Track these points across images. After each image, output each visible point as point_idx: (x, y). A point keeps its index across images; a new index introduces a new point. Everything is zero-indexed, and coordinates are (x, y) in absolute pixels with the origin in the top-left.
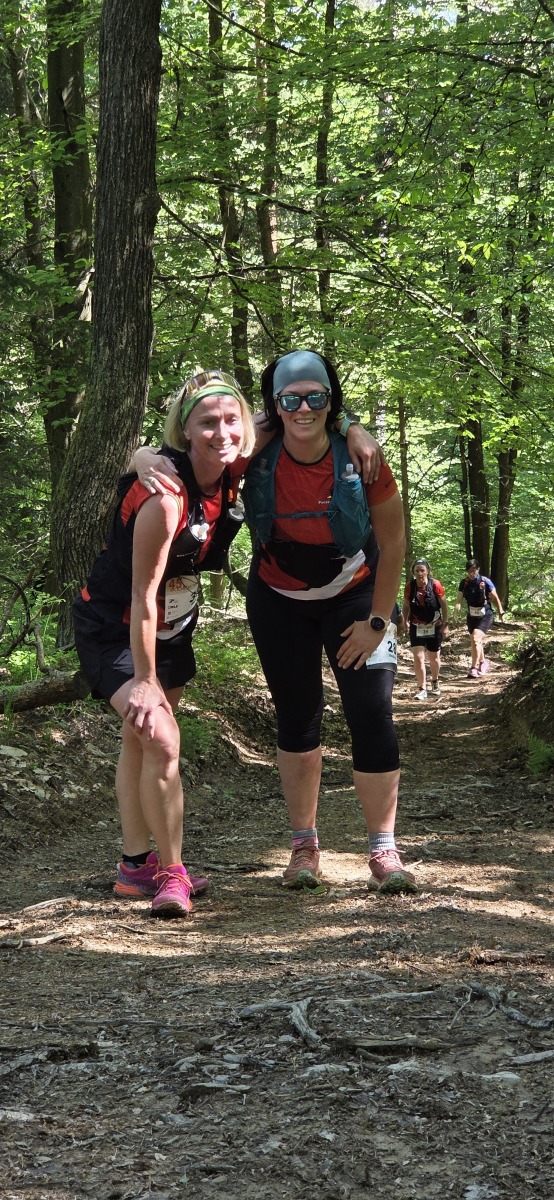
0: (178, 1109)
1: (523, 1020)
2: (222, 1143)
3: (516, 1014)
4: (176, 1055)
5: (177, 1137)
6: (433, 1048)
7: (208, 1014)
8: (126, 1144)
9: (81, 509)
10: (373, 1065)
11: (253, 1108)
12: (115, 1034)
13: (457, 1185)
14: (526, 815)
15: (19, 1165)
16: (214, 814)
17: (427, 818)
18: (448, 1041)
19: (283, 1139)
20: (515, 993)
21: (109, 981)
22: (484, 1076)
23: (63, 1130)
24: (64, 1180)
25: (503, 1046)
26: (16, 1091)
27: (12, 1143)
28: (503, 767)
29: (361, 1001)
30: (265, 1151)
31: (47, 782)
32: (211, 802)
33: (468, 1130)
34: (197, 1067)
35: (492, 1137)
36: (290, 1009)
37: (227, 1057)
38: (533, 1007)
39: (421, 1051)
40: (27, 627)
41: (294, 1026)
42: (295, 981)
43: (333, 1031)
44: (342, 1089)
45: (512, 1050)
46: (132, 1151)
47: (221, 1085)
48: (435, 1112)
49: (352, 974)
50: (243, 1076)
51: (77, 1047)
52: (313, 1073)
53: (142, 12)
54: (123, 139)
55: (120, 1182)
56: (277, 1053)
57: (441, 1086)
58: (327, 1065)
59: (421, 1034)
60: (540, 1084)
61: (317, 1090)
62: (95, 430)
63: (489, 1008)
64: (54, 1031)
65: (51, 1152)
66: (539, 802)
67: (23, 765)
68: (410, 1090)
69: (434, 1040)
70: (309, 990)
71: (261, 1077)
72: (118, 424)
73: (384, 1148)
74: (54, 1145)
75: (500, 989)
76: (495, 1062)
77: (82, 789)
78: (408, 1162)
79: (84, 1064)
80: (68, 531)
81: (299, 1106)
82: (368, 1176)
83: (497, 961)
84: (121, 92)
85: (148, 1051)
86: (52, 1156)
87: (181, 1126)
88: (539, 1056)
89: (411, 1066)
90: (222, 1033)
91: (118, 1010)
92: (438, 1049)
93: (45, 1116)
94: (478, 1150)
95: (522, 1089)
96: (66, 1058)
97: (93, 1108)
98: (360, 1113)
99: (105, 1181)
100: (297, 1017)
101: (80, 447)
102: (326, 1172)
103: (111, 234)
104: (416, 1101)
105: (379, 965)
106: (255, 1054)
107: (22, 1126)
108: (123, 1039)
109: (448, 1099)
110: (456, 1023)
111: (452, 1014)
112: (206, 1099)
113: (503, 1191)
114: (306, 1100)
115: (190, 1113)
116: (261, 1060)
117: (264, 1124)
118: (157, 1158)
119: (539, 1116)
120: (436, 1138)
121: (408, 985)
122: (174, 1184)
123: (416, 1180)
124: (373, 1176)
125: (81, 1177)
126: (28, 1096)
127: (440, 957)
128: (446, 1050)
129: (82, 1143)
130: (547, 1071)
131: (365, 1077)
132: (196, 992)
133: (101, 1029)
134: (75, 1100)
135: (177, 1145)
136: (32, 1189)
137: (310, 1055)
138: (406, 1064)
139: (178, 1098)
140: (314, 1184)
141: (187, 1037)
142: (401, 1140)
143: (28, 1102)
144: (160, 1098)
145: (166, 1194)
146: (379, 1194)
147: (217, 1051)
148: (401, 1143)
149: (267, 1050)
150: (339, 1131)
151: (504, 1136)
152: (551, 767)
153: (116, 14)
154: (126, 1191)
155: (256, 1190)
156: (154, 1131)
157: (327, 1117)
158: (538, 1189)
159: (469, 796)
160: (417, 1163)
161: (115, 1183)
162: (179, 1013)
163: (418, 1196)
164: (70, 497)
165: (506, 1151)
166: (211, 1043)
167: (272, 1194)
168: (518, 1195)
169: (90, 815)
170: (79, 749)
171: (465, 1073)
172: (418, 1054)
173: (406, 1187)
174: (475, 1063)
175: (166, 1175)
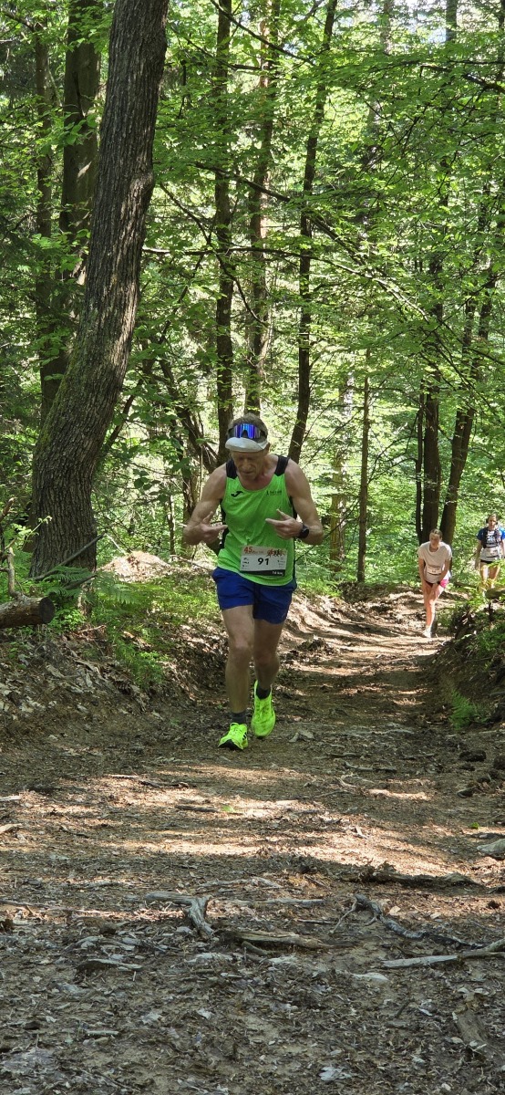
0: (74, 980)
1: (399, 930)
2: (108, 1013)
3: (394, 925)
4: (81, 935)
5: (69, 1004)
6: (312, 947)
7: (118, 905)
8: (22, 1006)
9: (61, 452)
10: (256, 957)
11: (141, 984)
12: (31, 914)
13: (315, 1066)
14: (439, 761)
16: (158, 738)
17: (353, 756)
18: (327, 942)
19: (164, 1013)
20: (398, 908)
21: (35, 870)
22: (355, 975)
25: (376, 951)
28: (429, 720)
29: (257, 904)
30: (145, 1022)
31: (7, 696)
32: (156, 727)
33: (333, 1020)
34: (96, 947)
35: (354, 1027)
36: (189, 904)
37: (126, 939)
38: (412, 922)
39: (302, 949)
40: (1, 554)
41: (192, 919)
42: (203, 883)
43: (226, 926)
44: (223, 974)
45: (385, 954)
46: (26, 1013)
47: (115, 962)
48: (306, 1002)
49: (253, 880)
50: (136, 957)
52: (200, 959)
53: (151, 6)
54: (125, 120)
55: (11, 1038)
56: (172, 940)
57: (314, 979)
58: (214, 954)
59: (304, 934)
60: (405, 986)
61: (201, 974)
62: (80, 382)
63: (371, 918)
66: (453, 751)
68: (286, 981)
69: (315, 940)
70: (213, 891)
71: (152, 960)
72: (101, 379)
73: (254, 1028)
75: (384, 902)
76: (368, 964)
77: (39, 705)
78: (273, 1042)
80: (48, 473)
81: (182, 986)
82: (235, 1051)
83: (388, 881)
84: (127, 78)
85: (58, 931)
87: (74, 995)
88: (408, 962)
89: (290, 960)
90: (127, 921)
91: (38, 895)
92: (318, 948)
94: (339, 1037)
95: (388, 989)
98: (236, 997)
100: (196, 912)
101: (64, 396)
102: (198, 1044)
103: (108, 205)
104: (289, 991)
105: (280, 876)
106: (153, 940)
108: (38, 919)
109: (319, 992)
110: (339, 928)
111: (337, 920)
112: (100, 974)
113: (356, 1074)
114: (189, 981)
115: (83, 984)
116: (157, 945)
117: (149, 999)
118: (48, 1020)
119: (400, 1014)
121: (301, 893)
122: (59, 1043)
123: (279, 1058)
124: (240, 1051)
128: (324, 951)
130: (413, 976)
131: (247, 967)
132: (112, 885)
133: (18, 909)
135: (68, 1011)
137: (201, 944)
138: (286, 958)
139: (75, 970)
140: (185, 1054)
141: (95, 921)
142: (270, 1023)
144: (60, 970)
145: (50, 1052)
146: (242, 1068)
147: (119, 936)
148: (270, 1026)
149: (164, 938)
150: (215, 1011)
151: (365, 1028)
152: (471, 723)
153: (128, 6)
154: (15, 1046)
155: (133, 1054)
156: (49, 997)
157: (206, 997)
158: (387, 1075)
159: (391, 740)
160: (281, 1044)
161: (7, 1038)
162: (93, 903)
163: (279, 1073)
164: (52, 442)
165: (365, 1040)
166: (114, 928)
167: (146, 1058)
168: (369, 1078)
169: (43, 729)
170: (40, 669)
171: (338, 971)
172: (298, 951)
173: (270, 1065)
174: (349, 963)
175: (54, 1035)
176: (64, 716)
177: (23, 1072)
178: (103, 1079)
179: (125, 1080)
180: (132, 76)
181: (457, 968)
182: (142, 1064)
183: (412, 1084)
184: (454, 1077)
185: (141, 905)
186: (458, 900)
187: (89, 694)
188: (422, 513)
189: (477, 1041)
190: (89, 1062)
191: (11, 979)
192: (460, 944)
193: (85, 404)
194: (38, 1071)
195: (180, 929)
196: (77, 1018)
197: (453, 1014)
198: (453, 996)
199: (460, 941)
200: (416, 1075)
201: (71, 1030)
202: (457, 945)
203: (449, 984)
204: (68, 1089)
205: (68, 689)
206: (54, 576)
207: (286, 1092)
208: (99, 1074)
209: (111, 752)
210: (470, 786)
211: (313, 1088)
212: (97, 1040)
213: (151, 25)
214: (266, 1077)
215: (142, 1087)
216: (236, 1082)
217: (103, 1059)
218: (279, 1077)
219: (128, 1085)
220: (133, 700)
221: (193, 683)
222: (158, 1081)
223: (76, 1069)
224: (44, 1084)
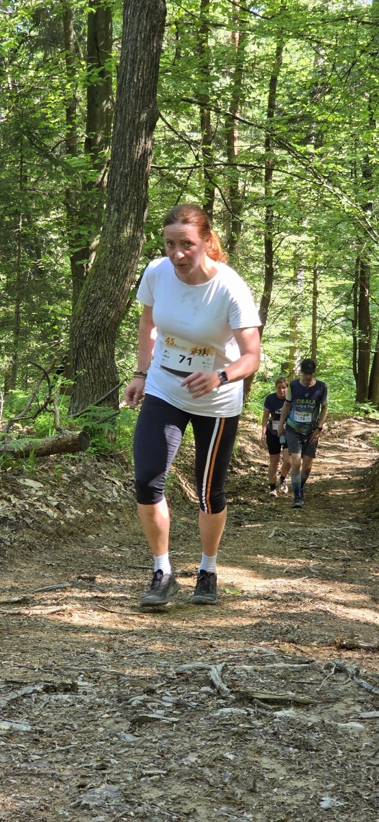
0: (129, 730)
1: (369, 688)
2: (157, 756)
3: (365, 684)
4: (130, 695)
5: (125, 750)
6: (305, 702)
7: (154, 669)
8: (92, 751)
9: (91, 321)
10: (264, 711)
11: (179, 733)
12: (90, 678)
13: (315, 797)
15: (19, 760)
17: (317, 548)
18: (316, 699)
19: (199, 756)
20: (365, 670)
21: (89, 642)
22: (339, 724)
23: (50, 739)
24: (48, 772)
25: (354, 705)
26: (20, 710)
27: (15, 745)
28: (369, 517)
29: (259, 668)
30: (186, 763)
31: (56, 506)
33: (326, 760)
34: (144, 704)
35: (342, 765)
36: (210, 669)
37: (164, 698)
38: (377, 680)
39: (298, 704)
40: (49, 399)
41: (212, 681)
42: (215, 651)
43: (238, 686)
44: (241, 725)
45: (360, 708)
46: (95, 757)
47: (159, 717)
48: (304, 746)
49: (254, 649)
50: (174, 712)
51: (63, 684)
52: (222, 713)
54: (136, 69)
56: (198, 698)
57: (309, 728)
58: (232, 709)
59: (298, 693)
60: (377, 732)
61: (225, 725)
62: (105, 268)
63: (346, 679)
64: (49, 672)
65: (41, 753)
67: (40, 493)
68: (288, 730)
69: (307, 697)
70: (224, 658)
71: (187, 714)
73: (267, 767)
74: (43, 748)
75: (355, 666)
76: (349, 715)
77: (79, 512)
78: (283, 778)
79: (67, 696)
80: (82, 336)
81: (211, 735)
82: (255, 785)
83: (354, 648)
84: (137, 37)
85: (111, 690)
86: (41, 755)
87: (130, 742)
89: (290, 713)
90: (162, 682)
91: (93, 662)
92: (309, 703)
93: (40, 729)
94: (331, 774)
95: (365, 735)
96: (55, 691)
97: (71, 725)
98: (253, 742)
99: (76, 775)
100: (214, 675)
101: (93, 279)
102: (227, 780)
103: (123, 134)
104: (291, 738)
105: (273, 645)
106: (184, 698)
107: (22, 734)
108: (95, 681)
109: (313, 738)
110: (323, 687)
111: (321, 681)
113: (347, 803)
114: (216, 731)
115: (137, 734)
116: (188, 702)
117: (187, 745)
118: (112, 762)
119: (376, 754)
120: (304, 764)
121: (293, 660)
122: (122, 784)
123: (288, 791)
124: (258, 785)
125: (59, 770)
126: (28, 714)
127: (315, 642)
128: (315, 705)
129: (62, 748)
131: (258, 719)
132: (147, 654)
133: (81, 674)
134: (59, 719)
135: (126, 755)
136: (27, 776)
137: (221, 701)
138: (287, 712)
139: (129, 723)
140: (218, 788)
141: (138, 683)
142: (279, 763)
143: (28, 718)
144: (117, 722)
145: (116, 787)
146: (262, 798)
147: (158, 694)
148: (279, 765)
149: (192, 696)
150: (237, 754)
151: (350, 766)
154: (90, 783)
155: (178, 789)
156: (112, 744)
157: (230, 743)
158: (371, 803)
159: (344, 535)
160: (289, 779)
161: (83, 777)
162: (134, 667)
163: (288, 802)
164: (85, 313)
165: (351, 775)
166: (154, 688)
167: (188, 792)
168: (357, 806)
169: (84, 531)
170: (79, 485)
171: (325, 721)
172: (295, 706)
173: (281, 796)
174: (334, 715)
175: (118, 774)
176: (99, 521)
177: (97, 804)
178: (158, 809)
179: (175, 810)
180: (141, 35)
182: (186, 797)
185: (171, 669)
187: (116, 503)
188: (357, 359)
190: (146, 795)
191: (82, 730)
193: (109, 284)
194: (108, 802)
196: (136, 762)
201: (130, 770)
204: (133, 817)
205: (100, 500)
206: (87, 414)
207: (295, 817)
208: (155, 805)
209: (135, 548)
211: (315, 814)
212: (152, 778)
214: (279, 806)
215: (187, 815)
216: (257, 811)
217: (155, 793)
218: (289, 805)
219: (177, 813)
222: (199, 810)
223: (137, 801)
224: (115, 813)
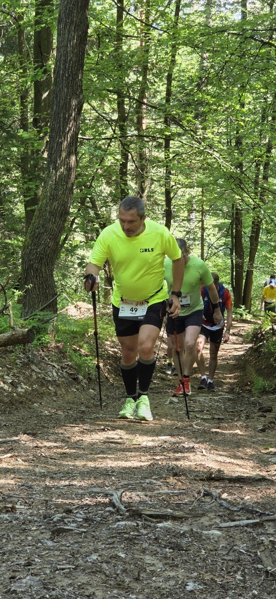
0: (50, 538)
1: (227, 506)
2: (69, 556)
3: (225, 504)
4: (53, 513)
5: (47, 552)
6: (180, 517)
7: (73, 496)
8: (22, 553)
9: (37, 249)
10: (149, 523)
11: (86, 540)
12: (26, 503)
13: (183, 582)
14: (247, 412)
16: (93, 404)
17: (200, 411)
18: (188, 514)
19: (99, 555)
20: (226, 494)
21: (28, 478)
22: (204, 532)
25: (215, 518)
28: (241, 390)
29: (149, 494)
30: (89, 561)
31: (10, 383)
32: (92, 398)
33: (192, 557)
34: (62, 520)
35: (204, 560)
36: (112, 495)
37: (78, 515)
38: (234, 501)
39: (174, 518)
40: (5, 306)
41: (114, 503)
42: (119, 483)
43: (132, 507)
44: (131, 533)
45: (220, 520)
46: (24, 557)
47: (72, 528)
48: (177, 547)
49: (147, 481)
50: (84, 525)
51: (6, 507)
52: (118, 525)
53: (80, 5)
54: (67, 67)
55: (16, 571)
56: (103, 515)
57: (181, 535)
58: (126, 522)
59: (175, 510)
60: (231, 537)
61: (119, 533)
62: (46, 211)
63: (212, 500)
66: (255, 407)
68: (166, 536)
69: (181, 513)
70: (125, 487)
71: (93, 526)
72: (57, 209)
73: (149, 563)
75: (219, 491)
76: (211, 526)
77: (28, 387)
78: (160, 570)
79: (7, 515)
80: (30, 260)
81: (109, 540)
82: (139, 575)
83: (220, 479)
84: (68, 44)
85: (41, 511)
87: (50, 547)
88: (233, 524)
89: (168, 525)
90: (78, 505)
91: (29, 492)
92: (183, 517)
94: (195, 566)
95: (222, 539)
97: (8, 535)
98: (139, 545)
99: (9, 570)
100: (116, 499)
101: (38, 219)
102: (119, 572)
103: (59, 114)
104: (168, 541)
105: (161, 478)
106: (93, 515)
108: (30, 505)
109: (184, 542)
110: (194, 506)
111: (193, 502)
112: (64, 535)
113: (205, 586)
114: (113, 537)
115: (55, 541)
116: (95, 518)
117: (91, 548)
118: (36, 561)
119: (229, 552)
121: (174, 488)
122: (43, 573)
123: (163, 579)
124: (142, 575)
127: (192, 476)
128: (187, 519)
130: (235, 531)
131: (145, 529)
132: (70, 485)
133: (19, 500)
135: (47, 555)
137: (119, 517)
138: (166, 523)
139: (50, 533)
140: (112, 577)
141: (61, 506)
142: (158, 559)
144: (42, 533)
145: (38, 578)
146: (143, 584)
147: (74, 513)
148: (158, 561)
149: (99, 514)
150: (128, 553)
151: (210, 561)
152: (264, 391)
153: (67, 4)
154: (19, 575)
155: (83, 578)
156: (37, 548)
157: (123, 546)
158: (222, 586)
159: (220, 402)
160: (164, 571)
161: (14, 571)
162: (59, 495)
163: (163, 587)
164: (32, 243)
165: (210, 567)
166: (71, 509)
167: (90, 581)
168: (213, 588)
169: (30, 401)
170: (28, 368)
171: (195, 530)
172: (172, 519)
173: (157, 582)
174: (200, 526)
175: (40, 569)
176: (42, 393)
177: (23, 590)
178: (67, 593)
179: (79, 593)
180: (70, 43)
181: (259, 527)
182: (88, 584)
183: (236, 591)
184: (259, 587)
185: (86, 496)
186: (259, 489)
187: (55, 381)
188: (234, 277)
189: (272, 567)
190: (59, 583)
191: (16, 539)
192: (261, 513)
193: (49, 223)
194: (31, 589)
195: (108, 509)
196: (52, 559)
197: (258, 552)
198: (258, 542)
199: (261, 511)
200: (238, 586)
201: (49, 566)
202: (259, 514)
203: (255, 535)
205: (44, 378)
206: (34, 317)
207: (167, 597)
208: (65, 590)
209: (68, 412)
210: (264, 426)
211: (182, 595)
212: (64, 571)
213: (80, 15)
214: (156, 589)
215: (88, 596)
216: (139, 593)
217: (66, 581)
218: (163, 589)
219: (81, 595)
220: (79, 383)
221: (112, 373)
222: (97, 593)
223: (52, 587)
224: (35, 596)
